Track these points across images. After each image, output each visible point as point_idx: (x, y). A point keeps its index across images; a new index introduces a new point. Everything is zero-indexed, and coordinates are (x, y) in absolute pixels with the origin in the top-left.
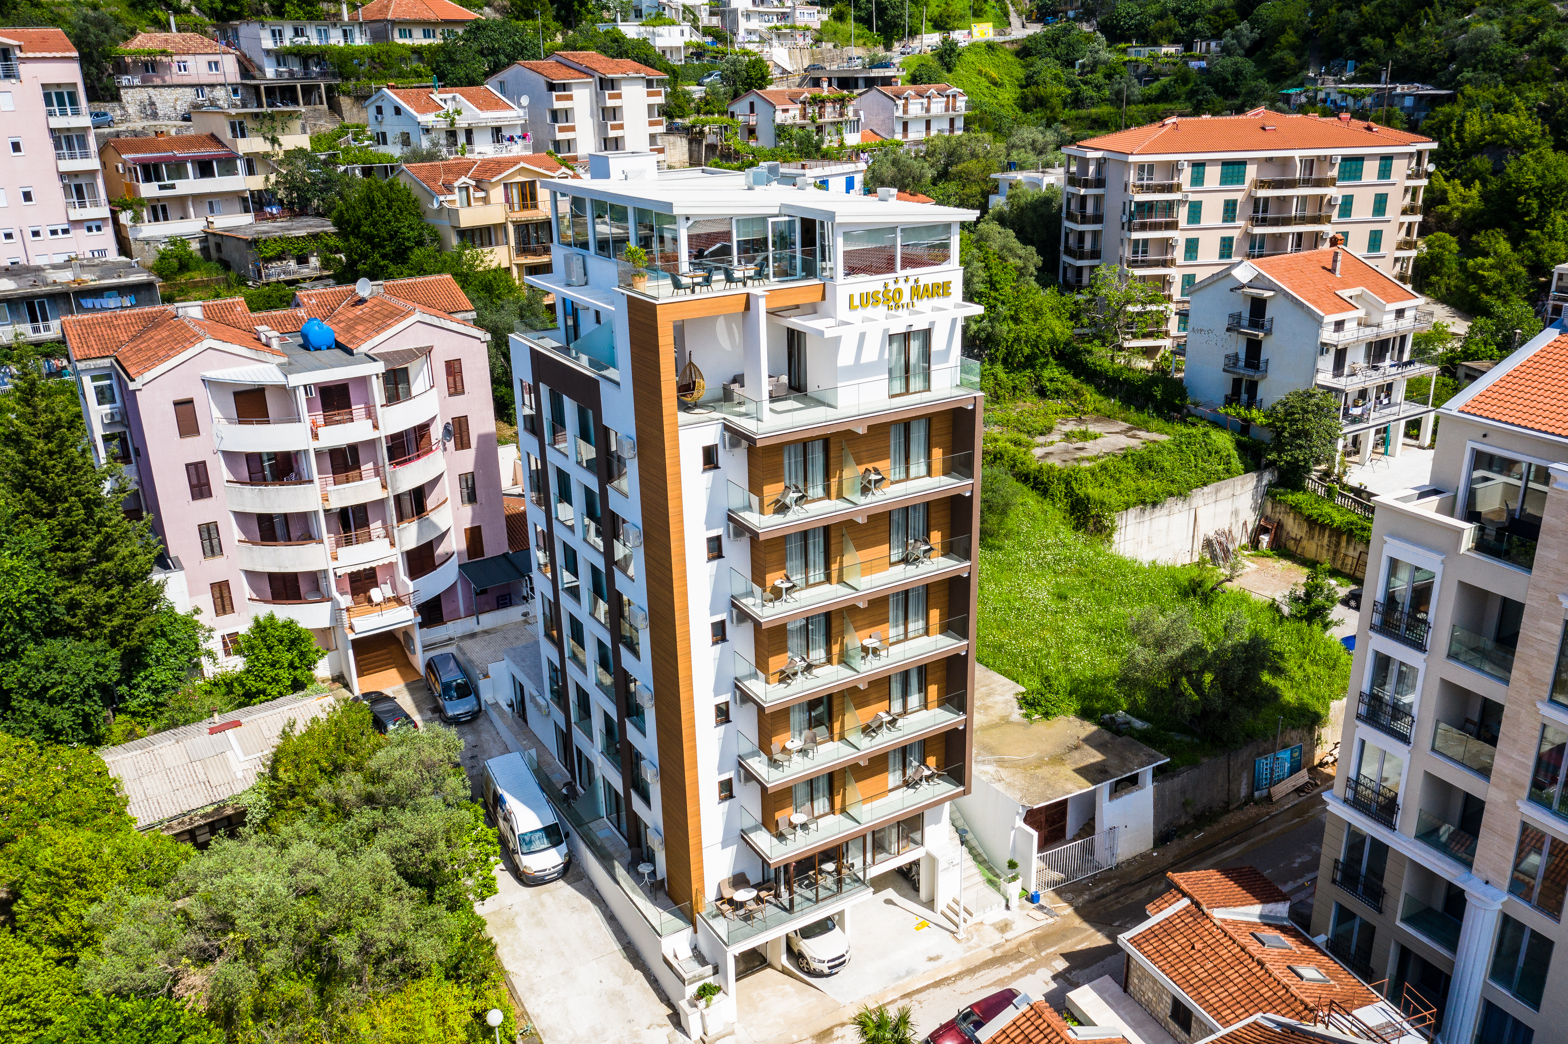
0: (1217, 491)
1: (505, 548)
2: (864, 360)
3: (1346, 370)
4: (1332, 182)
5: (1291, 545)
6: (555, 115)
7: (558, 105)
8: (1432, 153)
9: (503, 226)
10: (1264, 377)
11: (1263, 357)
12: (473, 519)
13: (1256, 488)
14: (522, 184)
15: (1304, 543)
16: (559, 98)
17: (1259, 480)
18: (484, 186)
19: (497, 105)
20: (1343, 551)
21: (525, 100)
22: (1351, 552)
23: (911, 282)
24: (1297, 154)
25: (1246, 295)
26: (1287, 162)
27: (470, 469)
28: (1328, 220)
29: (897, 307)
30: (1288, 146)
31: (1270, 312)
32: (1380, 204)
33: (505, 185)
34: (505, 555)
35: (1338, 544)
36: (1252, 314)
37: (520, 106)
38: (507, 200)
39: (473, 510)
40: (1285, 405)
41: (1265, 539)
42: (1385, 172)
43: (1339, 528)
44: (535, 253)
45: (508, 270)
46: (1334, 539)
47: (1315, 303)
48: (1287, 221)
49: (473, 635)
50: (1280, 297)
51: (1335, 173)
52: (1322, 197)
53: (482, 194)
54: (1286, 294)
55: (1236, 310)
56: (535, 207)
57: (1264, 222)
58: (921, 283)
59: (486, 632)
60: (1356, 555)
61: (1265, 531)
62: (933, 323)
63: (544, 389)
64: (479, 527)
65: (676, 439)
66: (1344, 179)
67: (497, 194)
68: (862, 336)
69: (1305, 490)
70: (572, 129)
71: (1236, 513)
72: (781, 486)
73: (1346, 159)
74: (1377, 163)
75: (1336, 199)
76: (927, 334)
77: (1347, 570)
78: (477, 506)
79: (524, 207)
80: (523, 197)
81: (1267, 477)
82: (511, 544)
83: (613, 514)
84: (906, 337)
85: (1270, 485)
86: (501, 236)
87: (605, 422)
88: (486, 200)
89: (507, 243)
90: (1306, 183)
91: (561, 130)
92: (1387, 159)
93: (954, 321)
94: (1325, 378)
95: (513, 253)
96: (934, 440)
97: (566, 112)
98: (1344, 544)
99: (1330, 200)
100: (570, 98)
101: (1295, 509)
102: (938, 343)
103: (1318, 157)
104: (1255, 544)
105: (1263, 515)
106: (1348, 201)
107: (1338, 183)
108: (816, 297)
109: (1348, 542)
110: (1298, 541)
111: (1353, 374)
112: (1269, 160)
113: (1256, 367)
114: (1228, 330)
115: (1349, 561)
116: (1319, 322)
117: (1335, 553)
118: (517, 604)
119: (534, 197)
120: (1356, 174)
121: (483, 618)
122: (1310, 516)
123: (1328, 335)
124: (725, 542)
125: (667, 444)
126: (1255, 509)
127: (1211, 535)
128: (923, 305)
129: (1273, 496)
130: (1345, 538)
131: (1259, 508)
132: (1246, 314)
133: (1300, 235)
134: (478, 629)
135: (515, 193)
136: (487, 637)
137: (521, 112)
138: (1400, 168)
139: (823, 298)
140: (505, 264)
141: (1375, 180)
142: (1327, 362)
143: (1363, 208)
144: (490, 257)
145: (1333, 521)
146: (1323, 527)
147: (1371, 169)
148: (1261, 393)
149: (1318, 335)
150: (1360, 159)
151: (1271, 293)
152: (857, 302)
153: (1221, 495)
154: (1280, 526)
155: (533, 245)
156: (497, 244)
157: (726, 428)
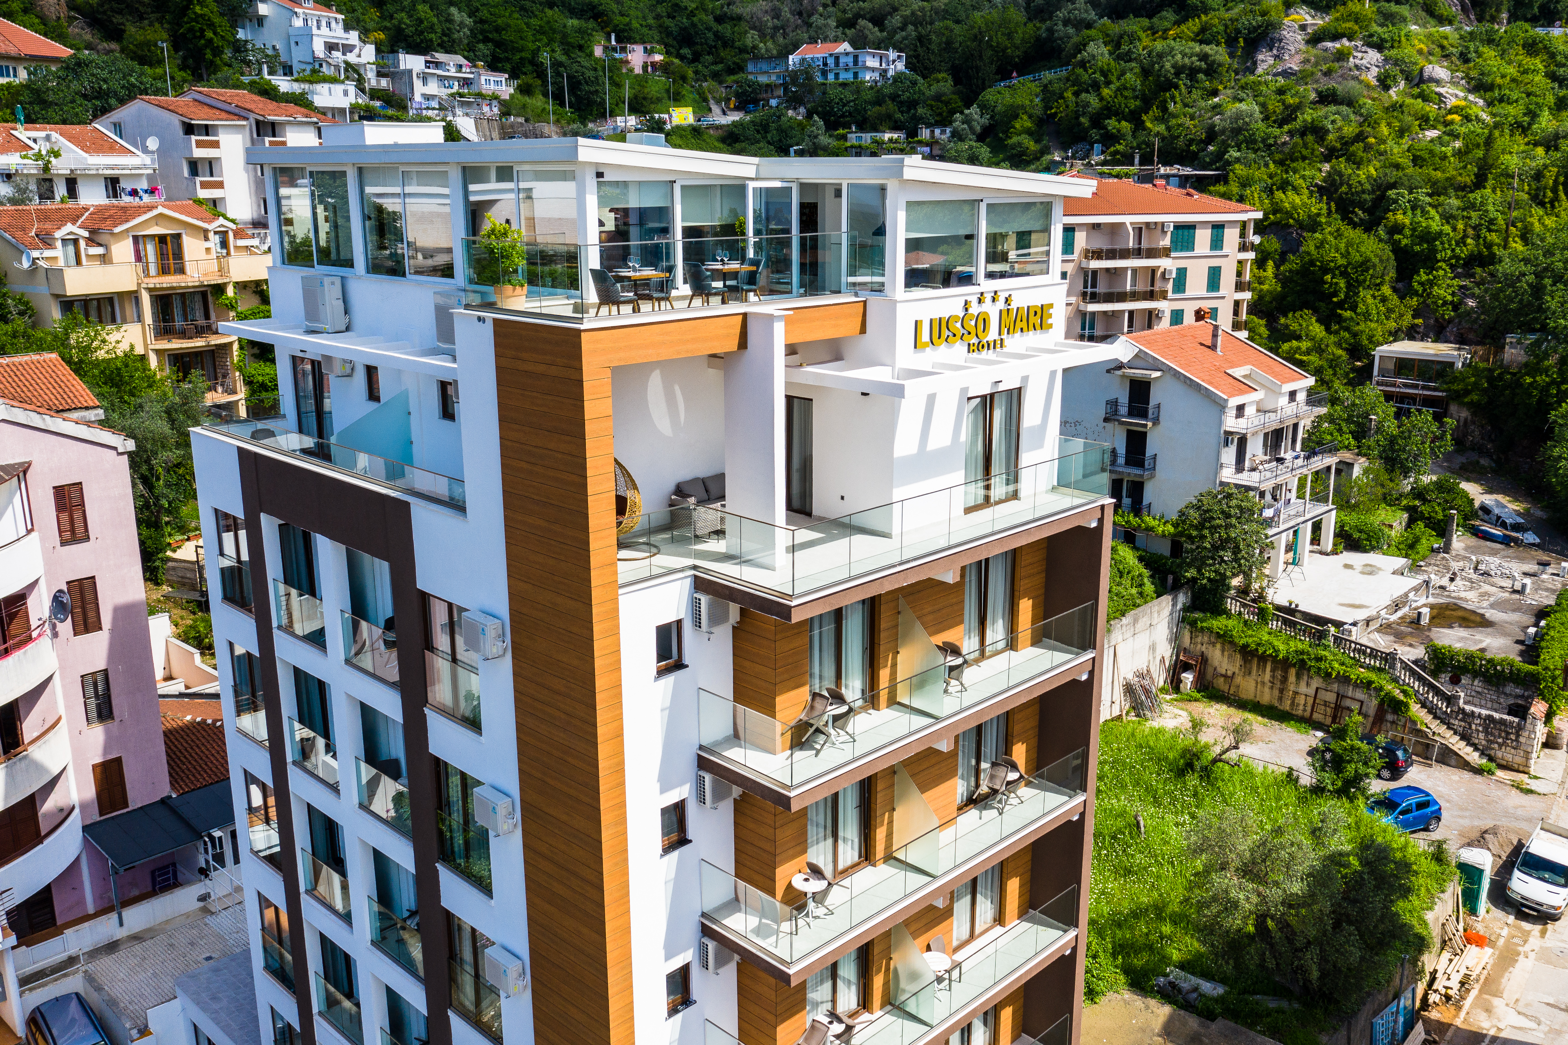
0: (1136, 621)
1: (164, 789)
2: (932, 446)
3: (1247, 464)
4: (1166, 253)
5: (1220, 683)
6: (194, 166)
7: (199, 153)
8: (1257, 223)
9: (134, 296)
10: (1152, 477)
11: (1149, 452)
12: (107, 748)
13: (1171, 614)
14: (162, 239)
15: (1238, 680)
16: (200, 144)
17: (1174, 605)
18: (103, 239)
19: (112, 148)
20: (1292, 688)
21: (153, 143)
22: (1303, 689)
23: (1001, 304)
24: (1128, 220)
25: (1124, 376)
26: (1115, 229)
27: (101, 665)
28: (1163, 296)
29: (980, 347)
30: (1116, 211)
31: (1155, 396)
32: (1214, 278)
33: (136, 239)
34: (164, 802)
35: (1284, 680)
36: (1131, 400)
37: (145, 150)
38: (138, 258)
39: (107, 733)
40: (1199, 508)
41: (1188, 678)
42: (1217, 243)
43: (1286, 659)
44: (183, 334)
45: (143, 358)
46: (1279, 674)
47: (1210, 383)
48: (1122, 297)
49: (112, 947)
50: (1169, 379)
51: (1166, 242)
52: (1153, 271)
53: (100, 250)
54: (1177, 375)
55: (1112, 396)
56: (181, 271)
57: (1094, 298)
58: (1014, 306)
59: (136, 938)
60: (1311, 691)
61: (1186, 667)
62: (1025, 379)
63: (269, 525)
64: (118, 760)
65: (614, 614)
66: (1176, 250)
67: (123, 250)
68: (931, 399)
69: (1228, 614)
70: (220, 185)
71: (1153, 648)
72: (803, 694)
73: (1178, 227)
74: (1208, 232)
75: (1171, 272)
76: (1015, 397)
77: (1300, 712)
78: (113, 725)
79: (164, 270)
80: (162, 255)
81: (1182, 599)
82: (175, 779)
83: (437, 760)
84: (987, 402)
85: (1185, 609)
86: (130, 310)
87: (422, 584)
88: (105, 259)
89: (140, 319)
90: (1138, 253)
91: (204, 185)
92: (1218, 228)
93: (1053, 373)
94: (1228, 474)
95: (150, 335)
96: (1023, 584)
97: (211, 163)
98: (1292, 678)
99: (1164, 274)
100: (216, 145)
101: (1224, 638)
102: (1031, 415)
103: (1148, 224)
104: (1175, 684)
105: (1179, 649)
106: (1182, 273)
107: (1173, 254)
108: (848, 327)
109: (1298, 676)
110: (1229, 678)
111: (1253, 469)
112: (1096, 226)
113: (1140, 464)
114: (1106, 420)
115: (1301, 700)
116: (1221, 406)
117: (1281, 691)
118: (188, 883)
119: (179, 255)
120: (1189, 245)
121: (129, 914)
122: (1245, 646)
123: (1231, 423)
124: (692, 812)
125: (598, 628)
126: (1170, 641)
127: (1130, 676)
128: (1016, 342)
129: (1193, 624)
130: (1293, 672)
131: (1175, 639)
132: (1124, 400)
133: (1131, 313)
134: (121, 933)
135: (150, 250)
136: (138, 948)
137: (147, 160)
138: (1231, 236)
139: (863, 330)
140: (139, 350)
141: (1207, 251)
142: (1229, 455)
143: (1197, 284)
144: (112, 338)
145: (1277, 651)
146: (1263, 659)
147: (1203, 237)
148: (1149, 494)
149: (1220, 423)
150: (1191, 227)
151: (1156, 374)
152: (925, 336)
153: (1140, 625)
154: (1204, 660)
155: (179, 323)
156: (124, 321)
157: (701, 584)
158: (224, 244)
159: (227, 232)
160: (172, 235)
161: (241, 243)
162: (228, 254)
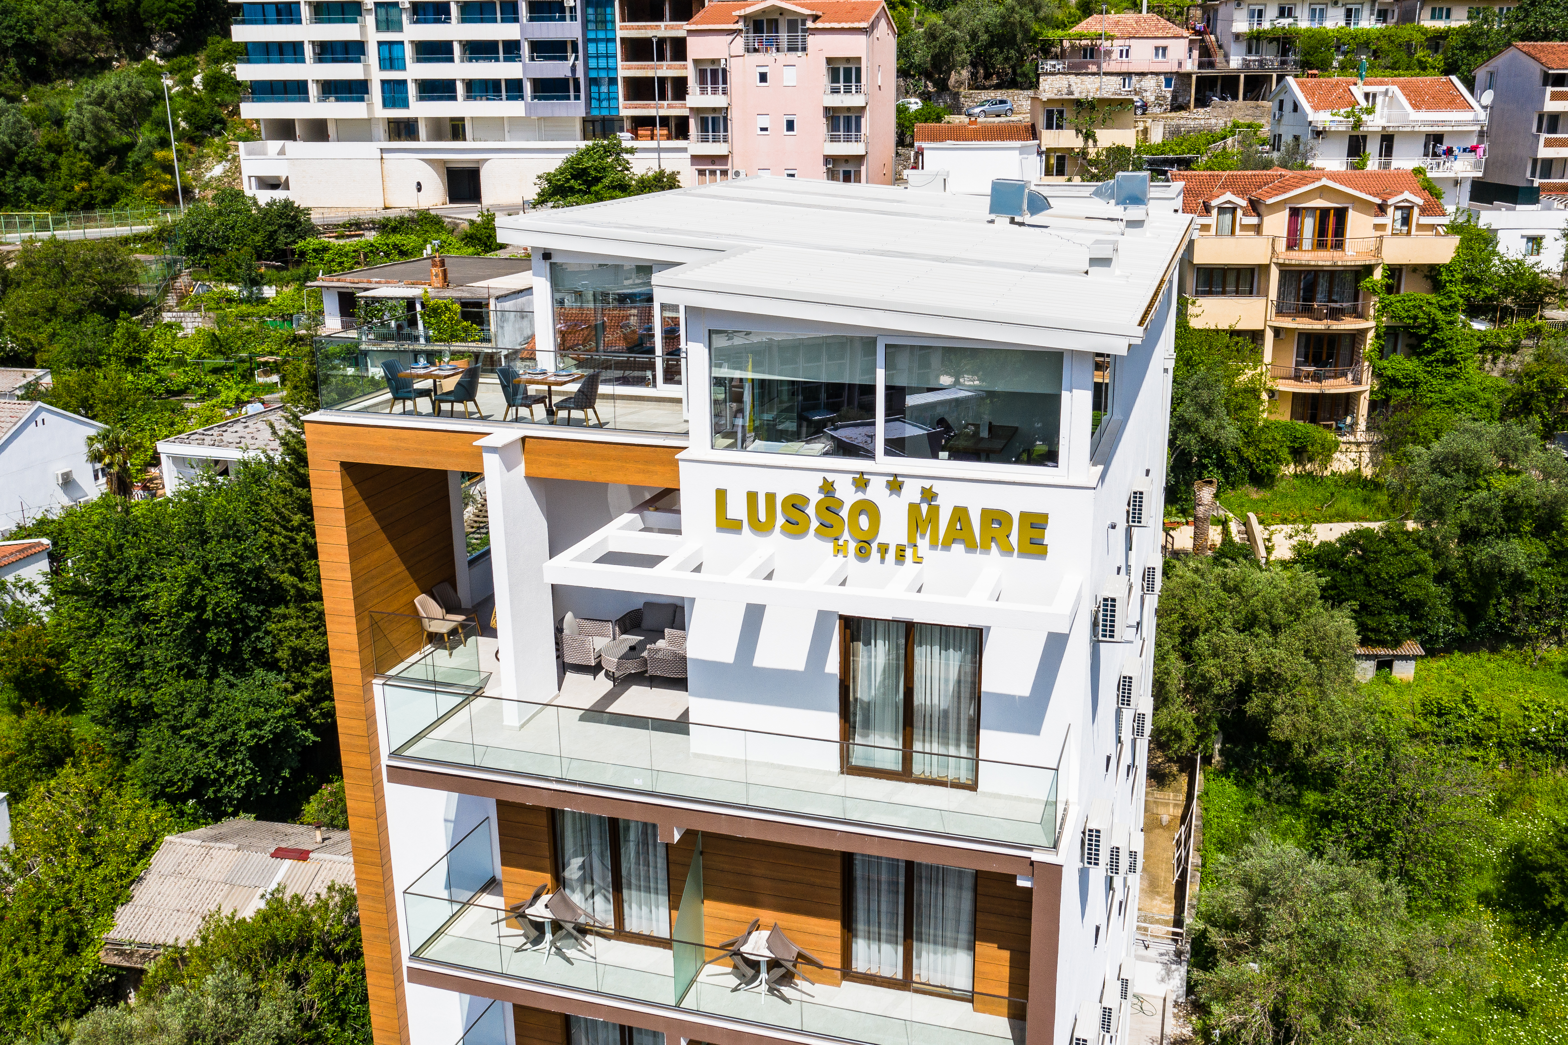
7: (1550, 106)
14: (1323, 213)
16: (1554, 96)
18: (1261, 209)
19: (1451, 103)
21: (1486, 97)
33: (1295, 213)
38: (1292, 232)
53: (1254, 220)
56: (1337, 248)
67: (1276, 222)
79: (1316, 246)
80: (1321, 231)
86: (1256, 283)
88: (1257, 229)
89: (1267, 293)
91: (1549, 143)
95: (1271, 311)
119: (1340, 231)
135: (1308, 223)
137: (1482, 115)
140: (1254, 326)
156: (1258, 294)
158: (1406, 221)
159: (1412, 207)
160: (1336, 209)
161: (1425, 220)
162: (1409, 233)
